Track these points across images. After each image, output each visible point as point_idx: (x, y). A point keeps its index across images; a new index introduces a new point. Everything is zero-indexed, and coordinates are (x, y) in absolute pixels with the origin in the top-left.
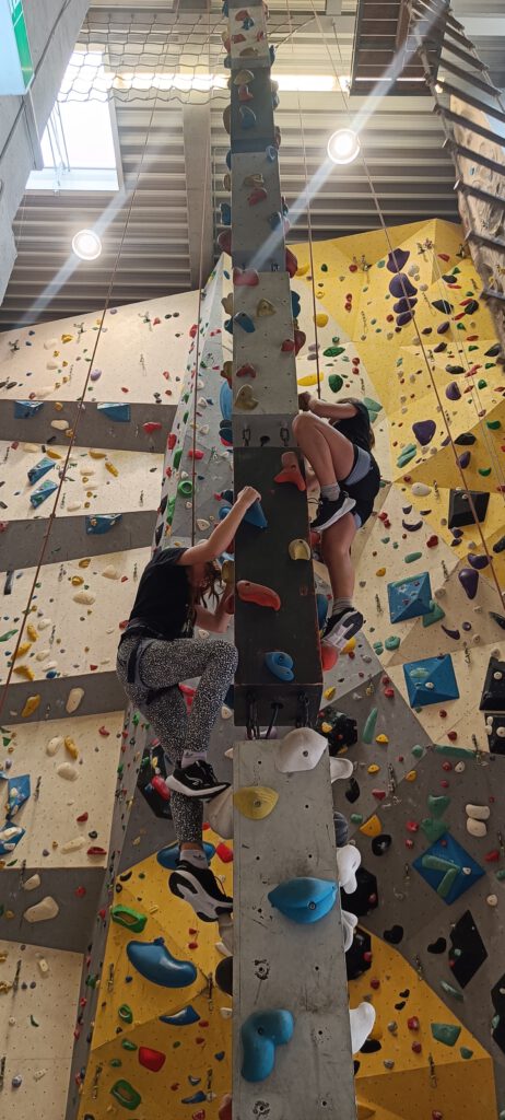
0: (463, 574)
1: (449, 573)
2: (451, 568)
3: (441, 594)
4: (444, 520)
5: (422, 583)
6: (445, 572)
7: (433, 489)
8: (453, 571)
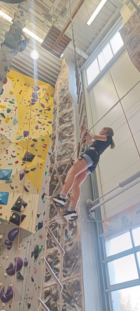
0: (21, 173)
1: (18, 172)
2: (18, 170)
3: (13, 176)
4: (22, 158)
5: (10, 171)
6: (17, 171)
7: (22, 149)
8: (19, 172)
